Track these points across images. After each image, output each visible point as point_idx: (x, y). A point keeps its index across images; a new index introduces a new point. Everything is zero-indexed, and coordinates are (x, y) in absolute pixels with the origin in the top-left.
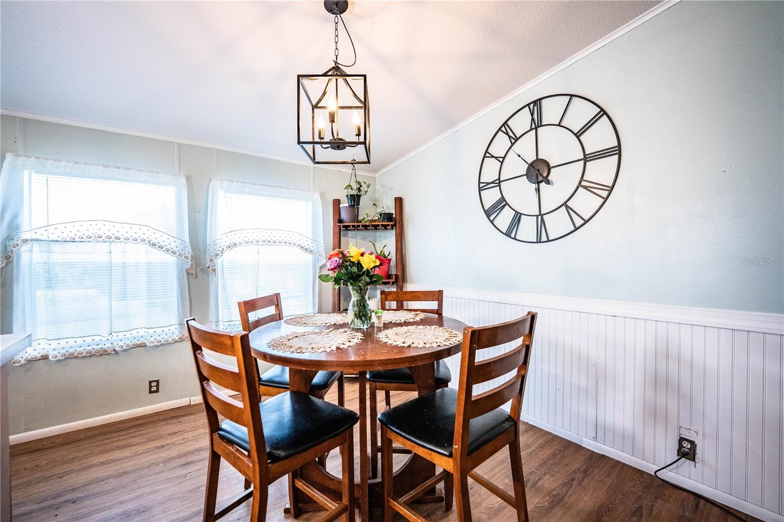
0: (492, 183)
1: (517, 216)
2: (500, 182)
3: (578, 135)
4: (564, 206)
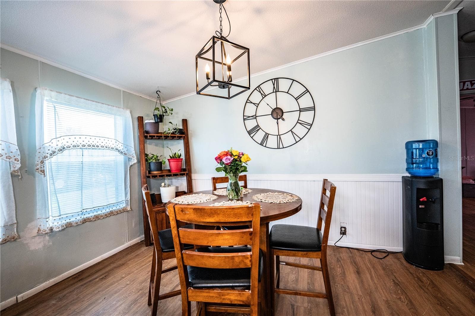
0: (252, 117)
1: (266, 135)
2: (256, 117)
3: (296, 99)
4: (290, 131)
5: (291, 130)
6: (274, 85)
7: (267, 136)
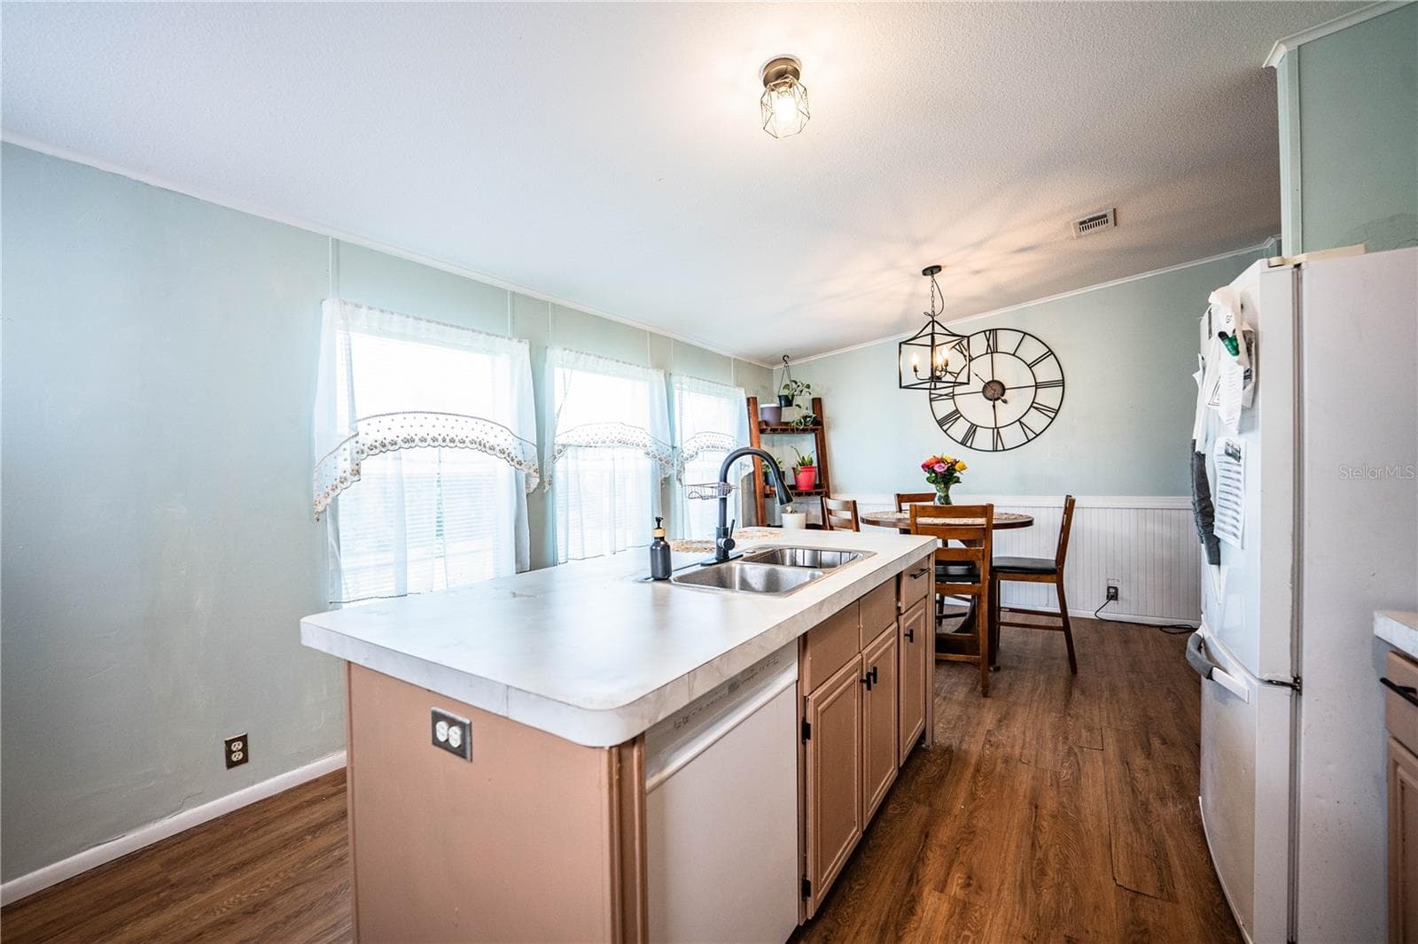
0: (946, 395)
1: (973, 427)
2: (954, 395)
3: (1030, 366)
4: (1018, 423)
5: (1019, 420)
6: (988, 341)
7: (973, 429)
